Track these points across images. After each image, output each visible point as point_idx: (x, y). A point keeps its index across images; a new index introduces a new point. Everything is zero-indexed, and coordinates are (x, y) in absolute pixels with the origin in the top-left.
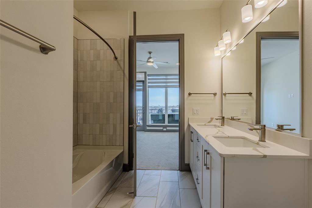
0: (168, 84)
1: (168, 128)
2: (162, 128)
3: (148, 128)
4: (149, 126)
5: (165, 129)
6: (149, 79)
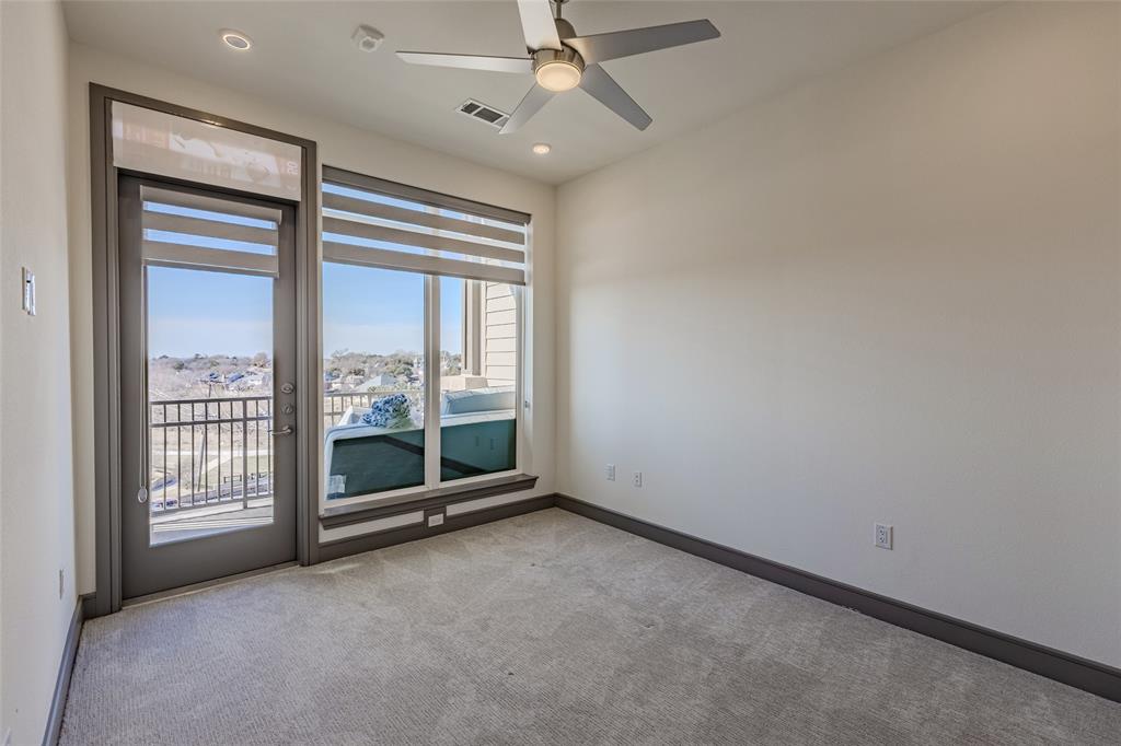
0: (443, 254)
1: (453, 510)
2: (416, 517)
3: (327, 536)
4: (334, 521)
5: (436, 520)
6: (331, 201)
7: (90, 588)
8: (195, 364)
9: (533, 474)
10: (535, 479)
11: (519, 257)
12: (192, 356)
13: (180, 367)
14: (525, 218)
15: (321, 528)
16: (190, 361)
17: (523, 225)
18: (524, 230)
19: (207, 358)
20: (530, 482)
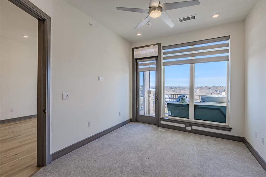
1: (194, 127)
2: (183, 126)
3: (162, 122)
4: (164, 119)
5: (189, 128)
7: (132, 118)
8: (213, 88)
9: (230, 127)
10: (231, 129)
11: (227, 51)
12: (212, 86)
13: (209, 89)
14: (228, 37)
15: (161, 120)
16: (212, 87)
17: (228, 40)
18: (229, 41)
19: (215, 86)
20: (229, 129)
